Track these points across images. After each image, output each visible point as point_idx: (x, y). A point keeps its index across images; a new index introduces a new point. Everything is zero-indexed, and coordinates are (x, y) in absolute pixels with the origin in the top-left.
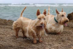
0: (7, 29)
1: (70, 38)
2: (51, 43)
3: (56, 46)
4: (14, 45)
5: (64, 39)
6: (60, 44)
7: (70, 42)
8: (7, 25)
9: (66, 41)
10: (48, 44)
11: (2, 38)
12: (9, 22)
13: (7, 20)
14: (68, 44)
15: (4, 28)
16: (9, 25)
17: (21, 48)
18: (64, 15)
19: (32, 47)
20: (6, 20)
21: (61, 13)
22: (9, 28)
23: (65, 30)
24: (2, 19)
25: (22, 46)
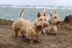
0: (7, 29)
1: (67, 39)
2: (48, 43)
3: (53, 46)
4: (13, 44)
5: (61, 40)
6: (57, 44)
7: (67, 43)
8: (7, 25)
9: (63, 42)
10: (45, 44)
11: (2, 37)
12: (10, 22)
13: (8, 21)
14: (65, 45)
15: (4, 28)
16: (10, 25)
17: (20, 47)
18: (57, 17)
19: (31, 47)
20: (6, 20)
21: (54, 15)
22: (9, 28)
23: (62, 32)
24: (3, 20)
25: (21, 46)
